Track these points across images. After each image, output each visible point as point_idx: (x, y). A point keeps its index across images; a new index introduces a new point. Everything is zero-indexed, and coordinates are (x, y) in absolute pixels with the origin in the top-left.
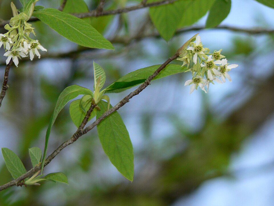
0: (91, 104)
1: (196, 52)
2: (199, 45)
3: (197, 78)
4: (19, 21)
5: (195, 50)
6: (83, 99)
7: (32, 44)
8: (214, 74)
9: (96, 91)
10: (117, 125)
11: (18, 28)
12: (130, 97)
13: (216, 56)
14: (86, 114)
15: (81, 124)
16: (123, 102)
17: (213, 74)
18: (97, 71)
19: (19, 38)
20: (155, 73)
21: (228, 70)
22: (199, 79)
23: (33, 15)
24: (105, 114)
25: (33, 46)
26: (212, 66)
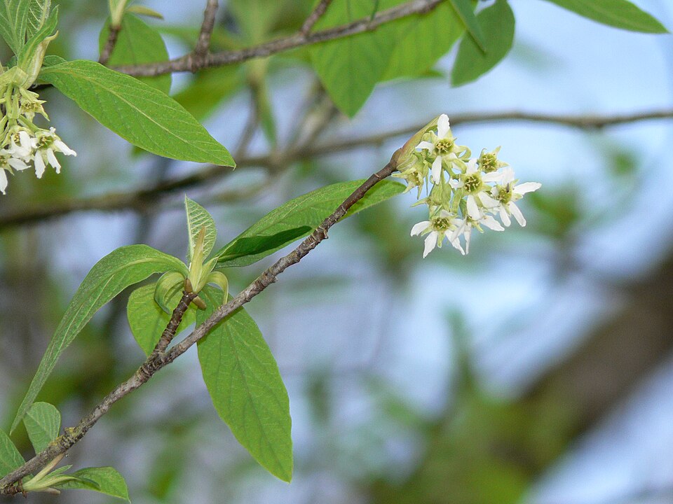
0: (183, 292)
1: (438, 155)
2: (446, 138)
3: (442, 216)
4: (7, 87)
5: (437, 150)
6: (162, 284)
7: (42, 138)
8: (482, 206)
9: (195, 261)
10: (248, 345)
11: (5, 102)
12: (279, 268)
13: (488, 163)
14: (170, 317)
15: (160, 341)
16: (263, 282)
17: (480, 205)
18: (196, 218)
19: (8, 125)
20: (338, 210)
21: (516, 197)
22: (445, 221)
23: (40, 74)
24: (219, 313)
25: (42, 145)
26: (476, 187)
